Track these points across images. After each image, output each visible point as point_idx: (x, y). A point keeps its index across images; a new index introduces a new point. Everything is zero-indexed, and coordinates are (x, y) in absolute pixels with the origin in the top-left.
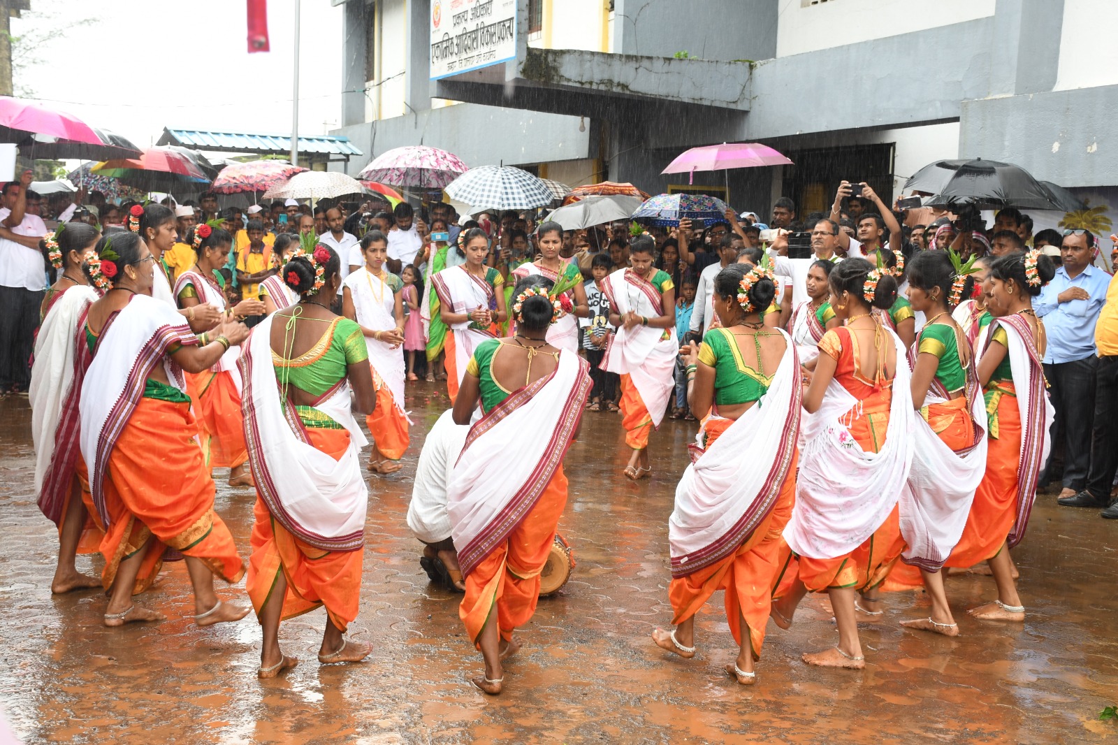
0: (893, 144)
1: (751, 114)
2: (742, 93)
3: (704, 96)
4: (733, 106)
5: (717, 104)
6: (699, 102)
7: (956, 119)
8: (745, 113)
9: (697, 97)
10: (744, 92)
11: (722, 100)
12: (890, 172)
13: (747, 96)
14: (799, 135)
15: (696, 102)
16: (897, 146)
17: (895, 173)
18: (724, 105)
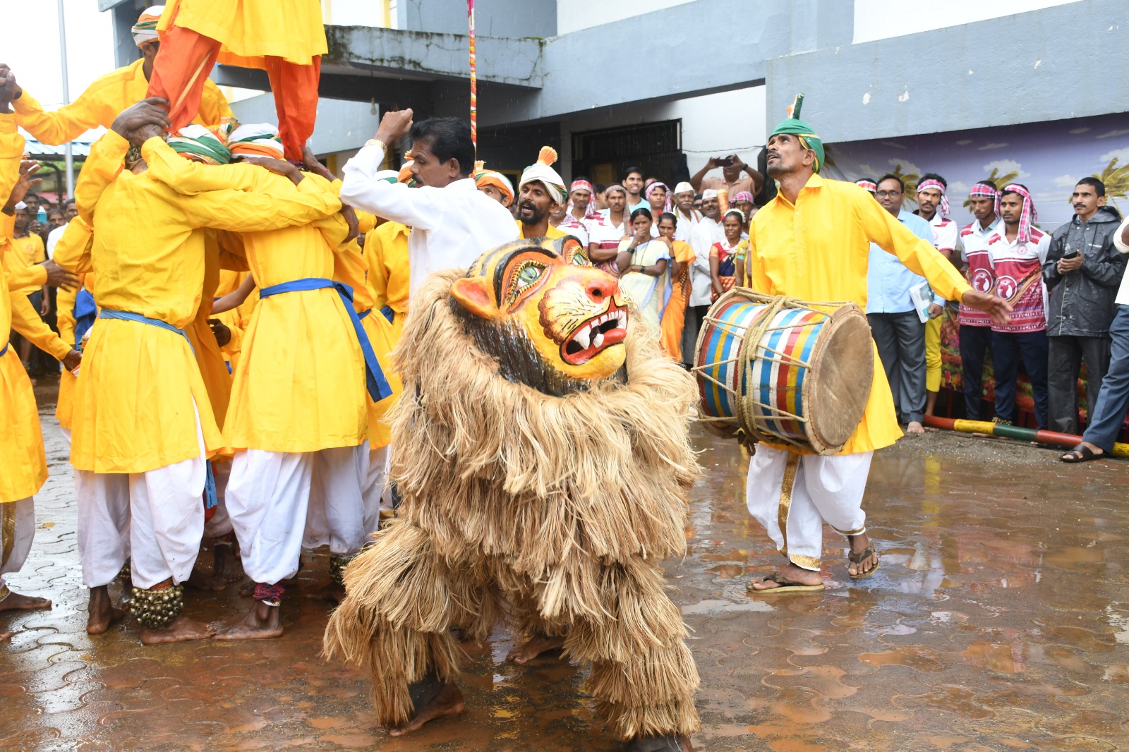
0: (679, 120)
1: (544, 91)
2: (534, 70)
3: (496, 73)
4: (525, 84)
5: (510, 81)
6: (492, 80)
7: (761, 82)
8: (536, 91)
9: (490, 74)
10: (536, 69)
11: (514, 77)
12: (678, 147)
13: (539, 74)
14: (595, 109)
15: (489, 79)
16: (683, 122)
17: (683, 148)
18: (517, 83)
